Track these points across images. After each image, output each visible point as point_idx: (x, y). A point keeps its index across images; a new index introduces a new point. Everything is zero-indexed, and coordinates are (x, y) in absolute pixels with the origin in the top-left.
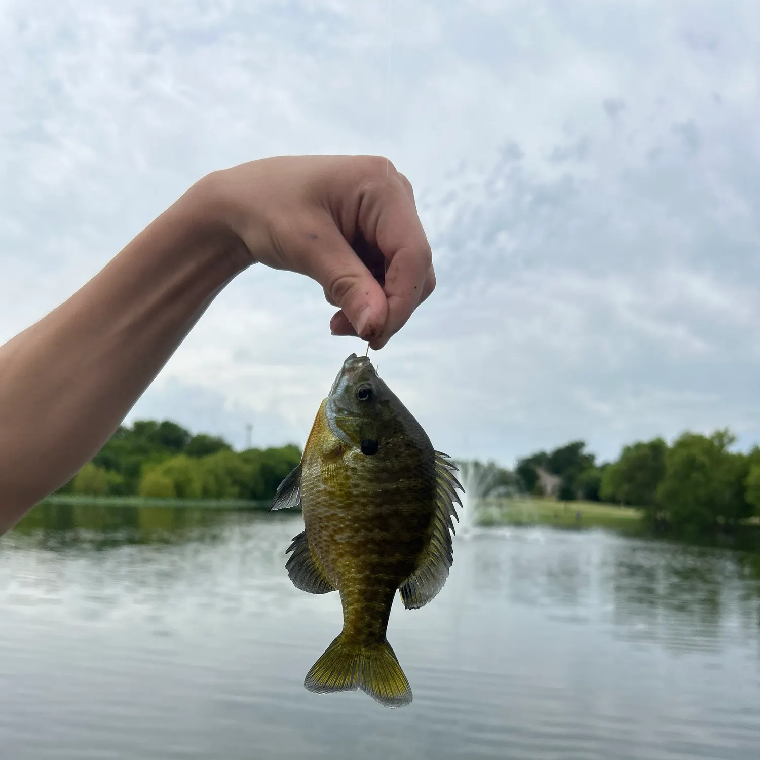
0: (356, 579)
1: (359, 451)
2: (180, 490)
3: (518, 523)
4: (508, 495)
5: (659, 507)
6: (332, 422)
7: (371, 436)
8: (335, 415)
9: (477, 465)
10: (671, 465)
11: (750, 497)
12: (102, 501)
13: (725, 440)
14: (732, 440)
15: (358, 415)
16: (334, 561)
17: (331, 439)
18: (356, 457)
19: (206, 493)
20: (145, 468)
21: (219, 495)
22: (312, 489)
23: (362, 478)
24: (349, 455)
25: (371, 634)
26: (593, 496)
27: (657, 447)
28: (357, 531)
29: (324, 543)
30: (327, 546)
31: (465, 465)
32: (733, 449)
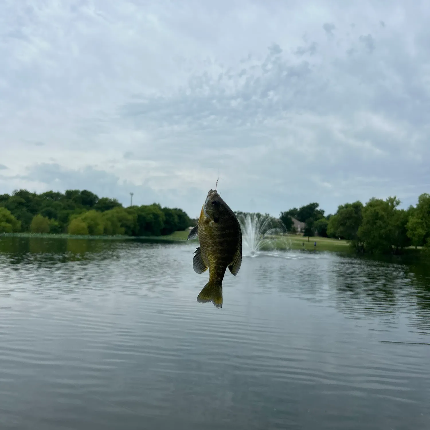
0: (213, 262)
1: (213, 221)
2: (91, 230)
3: (282, 249)
4: (276, 233)
5: (360, 240)
6: (205, 212)
7: (217, 216)
8: (206, 210)
9: (259, 215)
10: (366, 217)
11: (409, 234)
12: (46, 236)
13: (395, 203)
14: (398, 203)
15: (212, 210)
16: (208, 256)
17: (205, 217)
18: (212, 224)
19: (106, 232)
20: (72, 217)
21: (114, 233)
22: (200, 233)
23: (214, 230)
24: (210, 223)
25: (217, 281)
26: (323, 234)
27: (357, 206)
28: (213, 246)
29: (205, 251)
30: (205, 252)
31: (252, 216)
32: (398, 208)
